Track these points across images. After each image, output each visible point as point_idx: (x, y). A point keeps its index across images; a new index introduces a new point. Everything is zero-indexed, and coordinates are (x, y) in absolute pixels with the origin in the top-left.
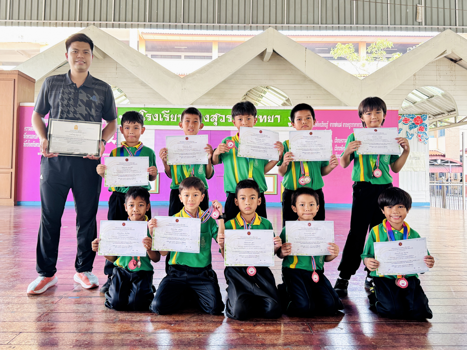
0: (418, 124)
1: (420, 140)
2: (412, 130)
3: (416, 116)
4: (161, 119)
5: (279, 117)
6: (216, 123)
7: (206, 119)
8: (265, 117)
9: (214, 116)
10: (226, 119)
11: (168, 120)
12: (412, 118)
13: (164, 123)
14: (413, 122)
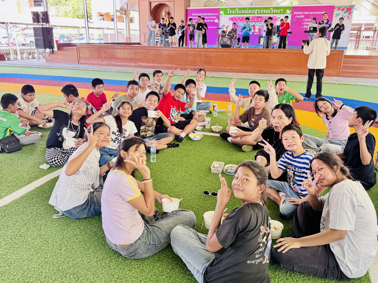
0: (349, 11)
1: (348, 19)
2: (345, 14)
3: (348, 7)
4: (235, 13)
5: (282, 10)
6: (256, 14)
7: (252, 12)
8: (276, 10)
9: (256, 10)
10: (261, 12)
11: (238, 13)
12: (346, 8)
13: (236, 14)
14: (346, 10)
